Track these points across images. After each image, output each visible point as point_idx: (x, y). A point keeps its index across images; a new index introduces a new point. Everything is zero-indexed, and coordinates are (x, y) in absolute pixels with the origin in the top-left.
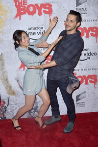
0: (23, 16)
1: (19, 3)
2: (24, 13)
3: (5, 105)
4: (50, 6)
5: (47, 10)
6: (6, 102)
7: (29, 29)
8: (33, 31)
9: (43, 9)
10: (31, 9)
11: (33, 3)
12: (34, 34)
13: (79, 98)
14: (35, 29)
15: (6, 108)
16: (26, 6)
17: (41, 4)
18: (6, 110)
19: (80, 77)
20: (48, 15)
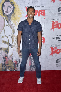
3: (17, 63)
4: (44, 11)
5: (43, 13)
6: (18, 61)
9: (40, 13)
13: (58, 61)
15: (18, 65)
17: (40, 10)
18: (18, 66)
19: (59, 50)
20: (43, 16)
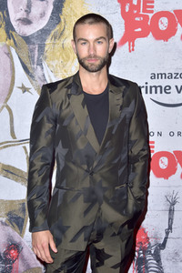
0: (139, 42)
1: (132, 7)
2: (143, 35)
7: (153, 76)
8: (163, 82)
10: (163, 24)
11: (170, 9)
12: (166, 90)
14: (171, 76)
16: (151, 15)
